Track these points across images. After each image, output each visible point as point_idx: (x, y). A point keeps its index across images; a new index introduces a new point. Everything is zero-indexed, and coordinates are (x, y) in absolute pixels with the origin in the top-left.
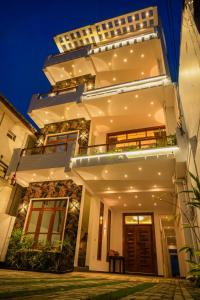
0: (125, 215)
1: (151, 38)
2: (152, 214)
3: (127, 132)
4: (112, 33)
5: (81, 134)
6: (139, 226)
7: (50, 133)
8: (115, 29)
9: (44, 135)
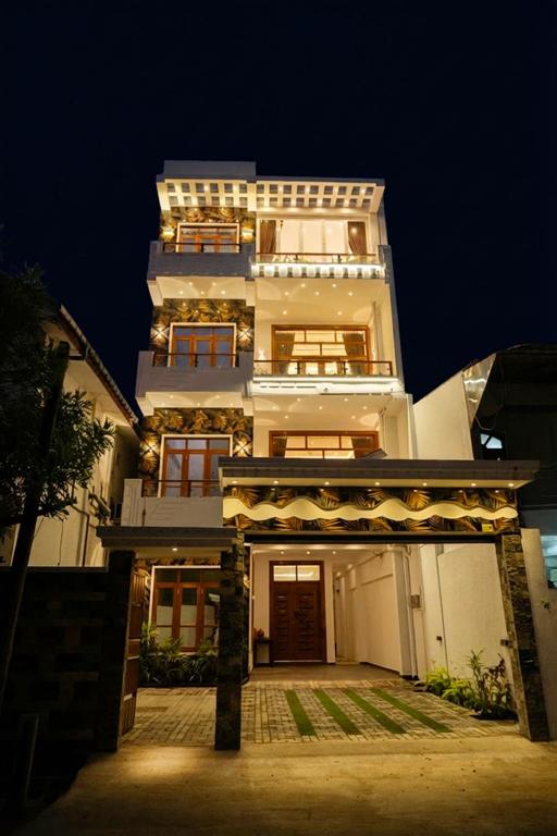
0: (272, 564)
1: (375, 276)
2: (320, 563)
3: (306, 434)
4: (287, 201)
5: (236, 444)
6: (297, 584)
7: (169, 430)
8: (294, 196)
9: (158, 435)
